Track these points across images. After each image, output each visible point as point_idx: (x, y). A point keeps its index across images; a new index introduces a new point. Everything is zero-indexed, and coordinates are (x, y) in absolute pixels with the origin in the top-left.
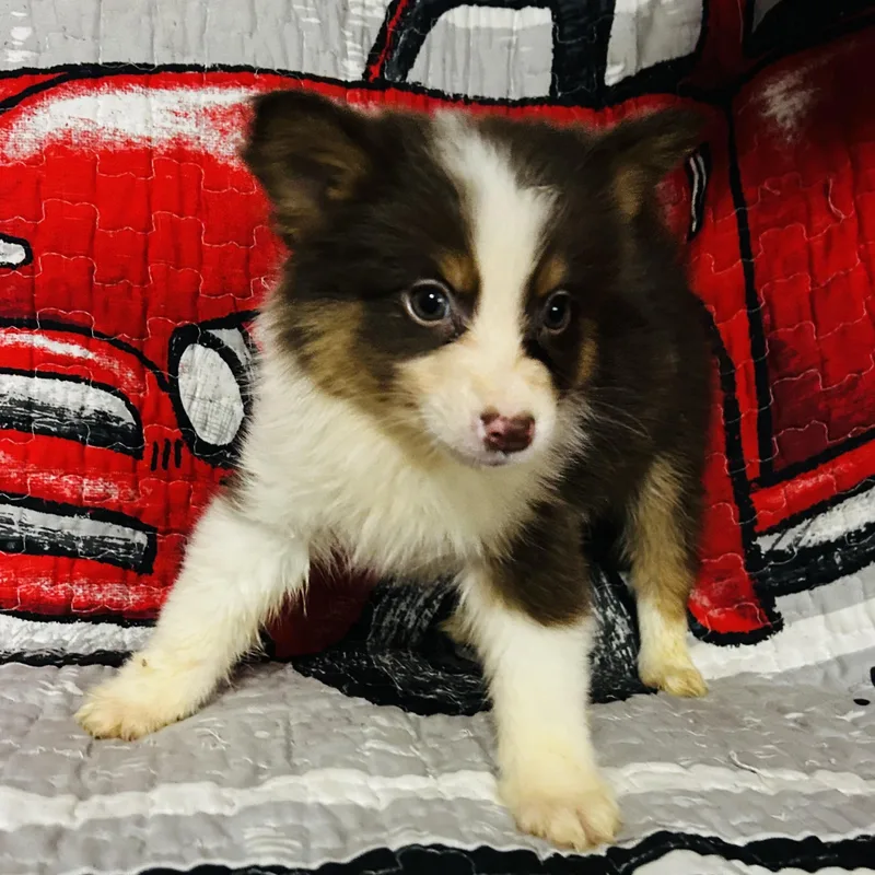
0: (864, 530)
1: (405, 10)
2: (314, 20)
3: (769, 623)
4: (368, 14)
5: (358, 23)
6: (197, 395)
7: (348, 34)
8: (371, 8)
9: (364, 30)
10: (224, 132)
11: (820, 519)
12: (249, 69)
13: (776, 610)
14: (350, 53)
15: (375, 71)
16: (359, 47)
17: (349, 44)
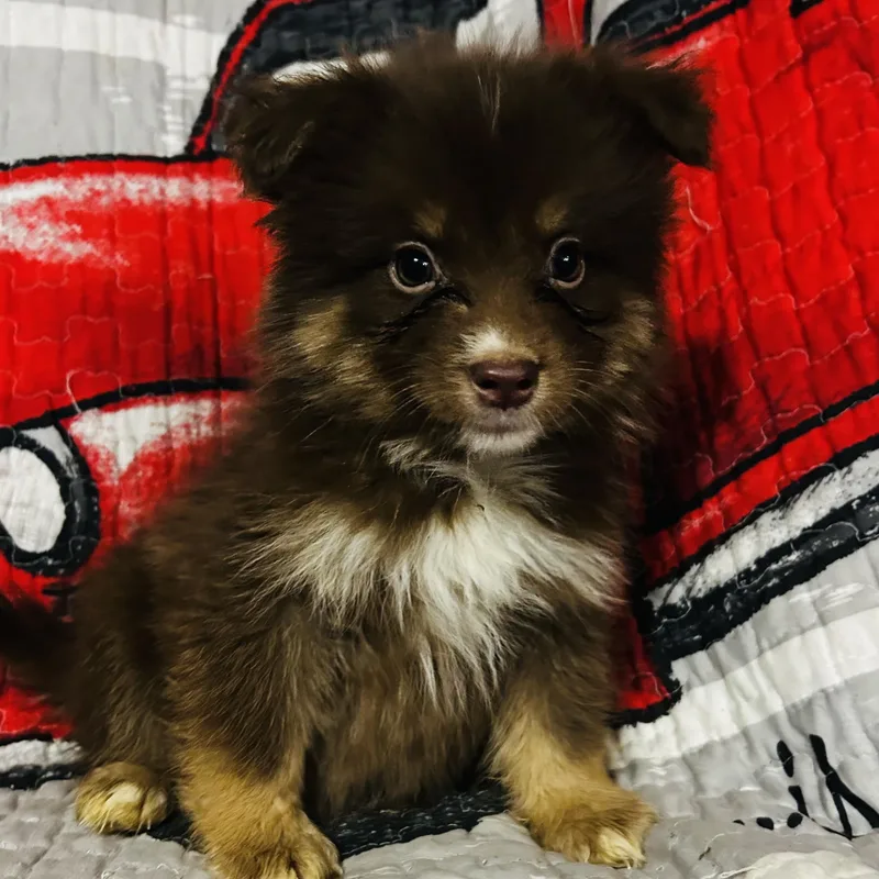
0: (754, 567)
1: (231, 77)
2: (125, 100)
3: (668, 694)
4: (190, 86)
5: (177, 96)
6: (14, 500)
7: (167, 108)
8: (193, 80)
9: (184, 103)
10: (31, 227)
11: (709, 561)
12: (54, 159)
13: (673, 678)
14: (170, 127)
15: (201, 143)
16: (179, 119)
17: (169, 118)
